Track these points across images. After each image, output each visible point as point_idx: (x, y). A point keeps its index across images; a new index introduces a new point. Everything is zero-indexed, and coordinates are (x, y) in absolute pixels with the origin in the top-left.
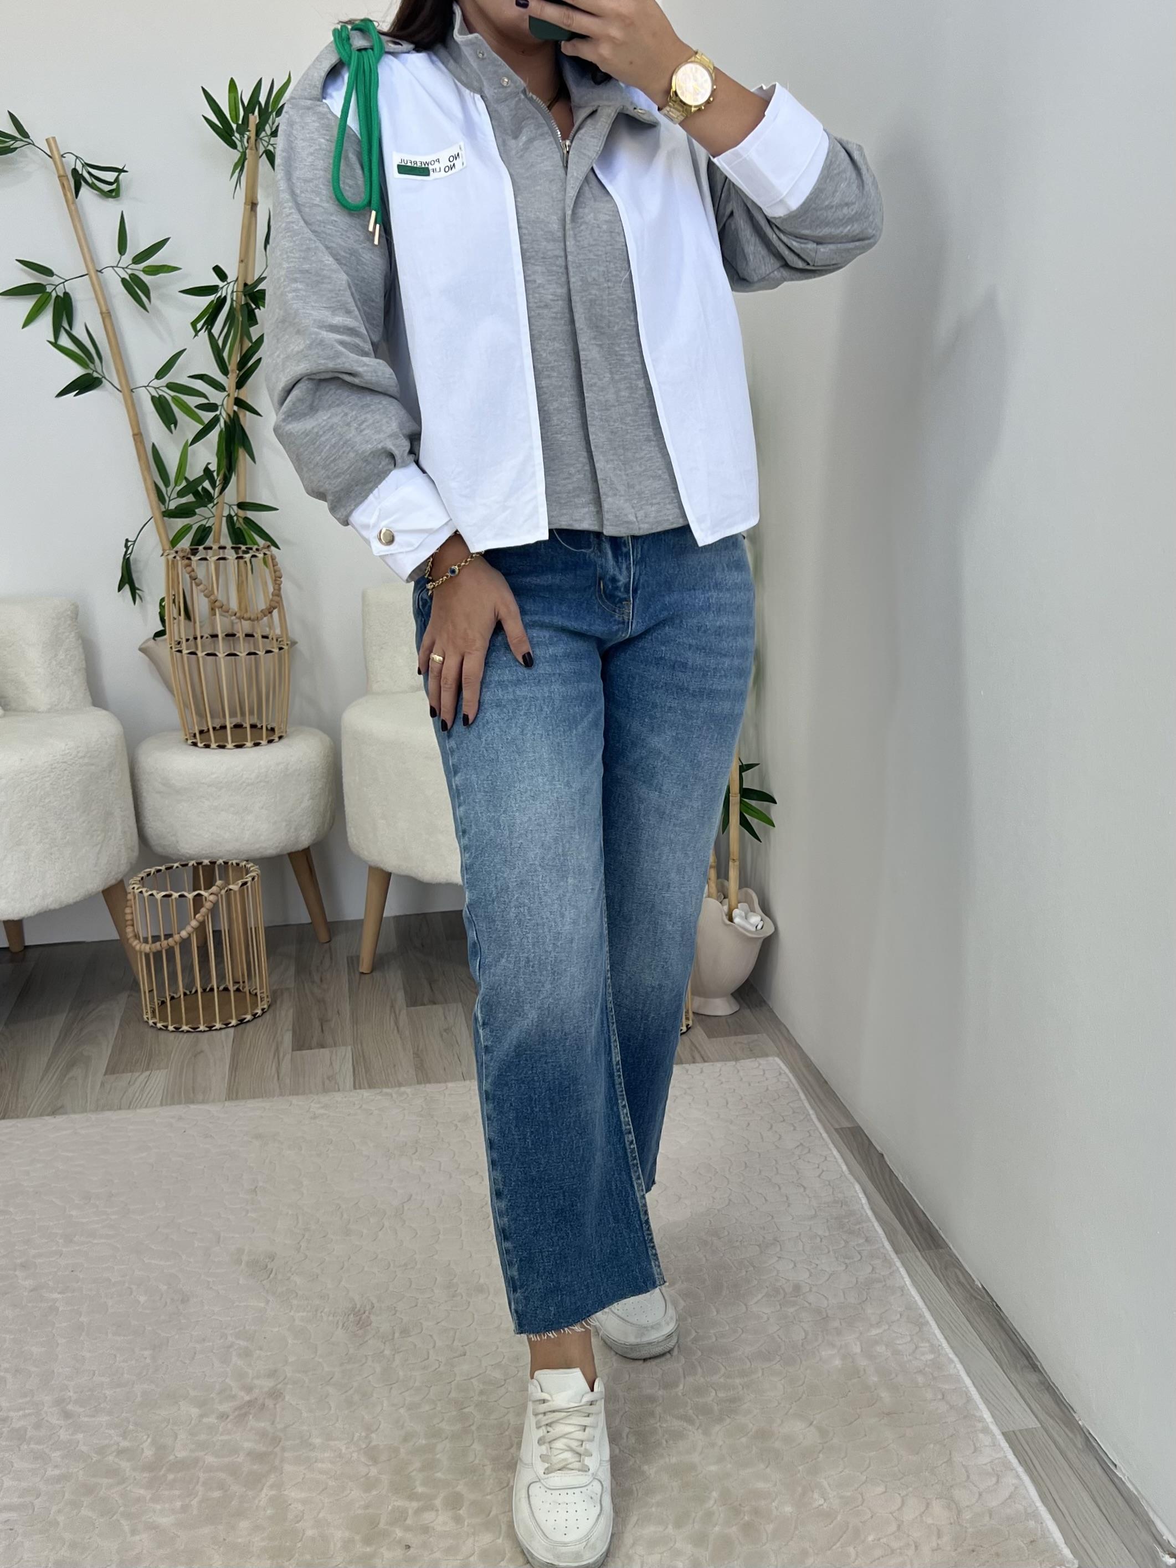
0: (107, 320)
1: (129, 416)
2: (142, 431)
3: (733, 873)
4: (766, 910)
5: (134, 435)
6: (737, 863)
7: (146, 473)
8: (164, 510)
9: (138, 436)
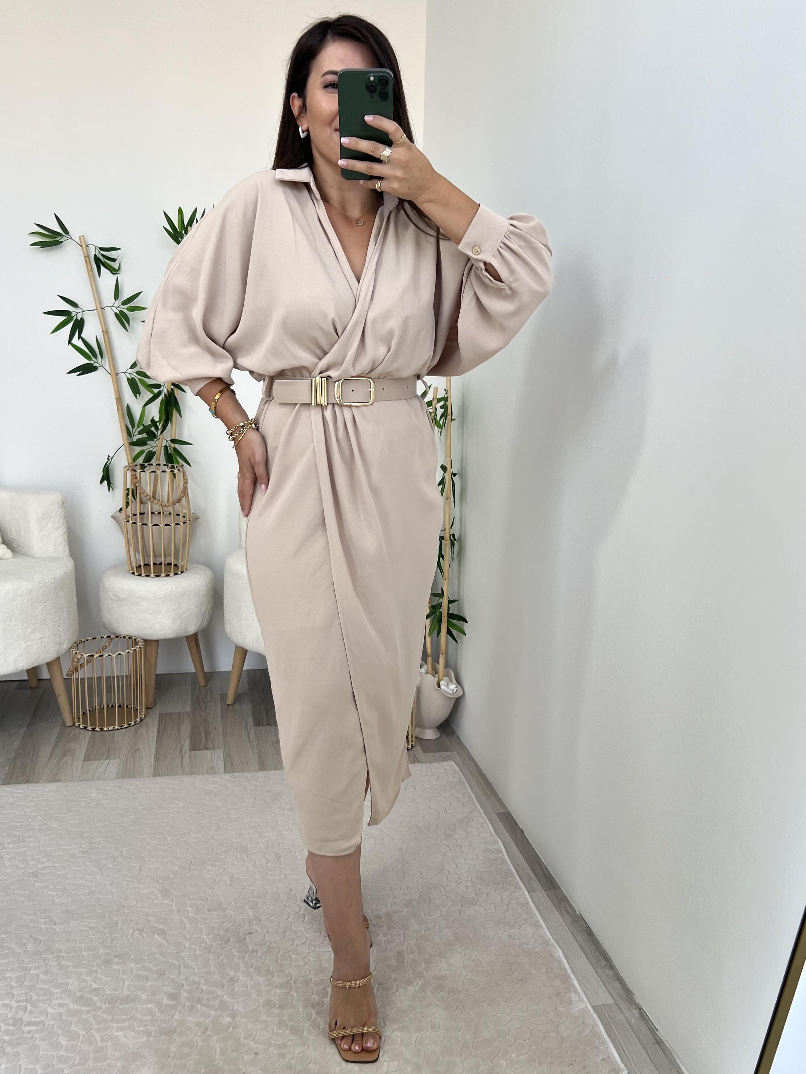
0: (106, 336)
1: (114, 388)
2: (121, 397)
3: (442, 661)
4: (459, 681)
5: (116, 399)
6: (444, 655)
7: (121, 420)
8: (130, 441)
9: (119, 399)
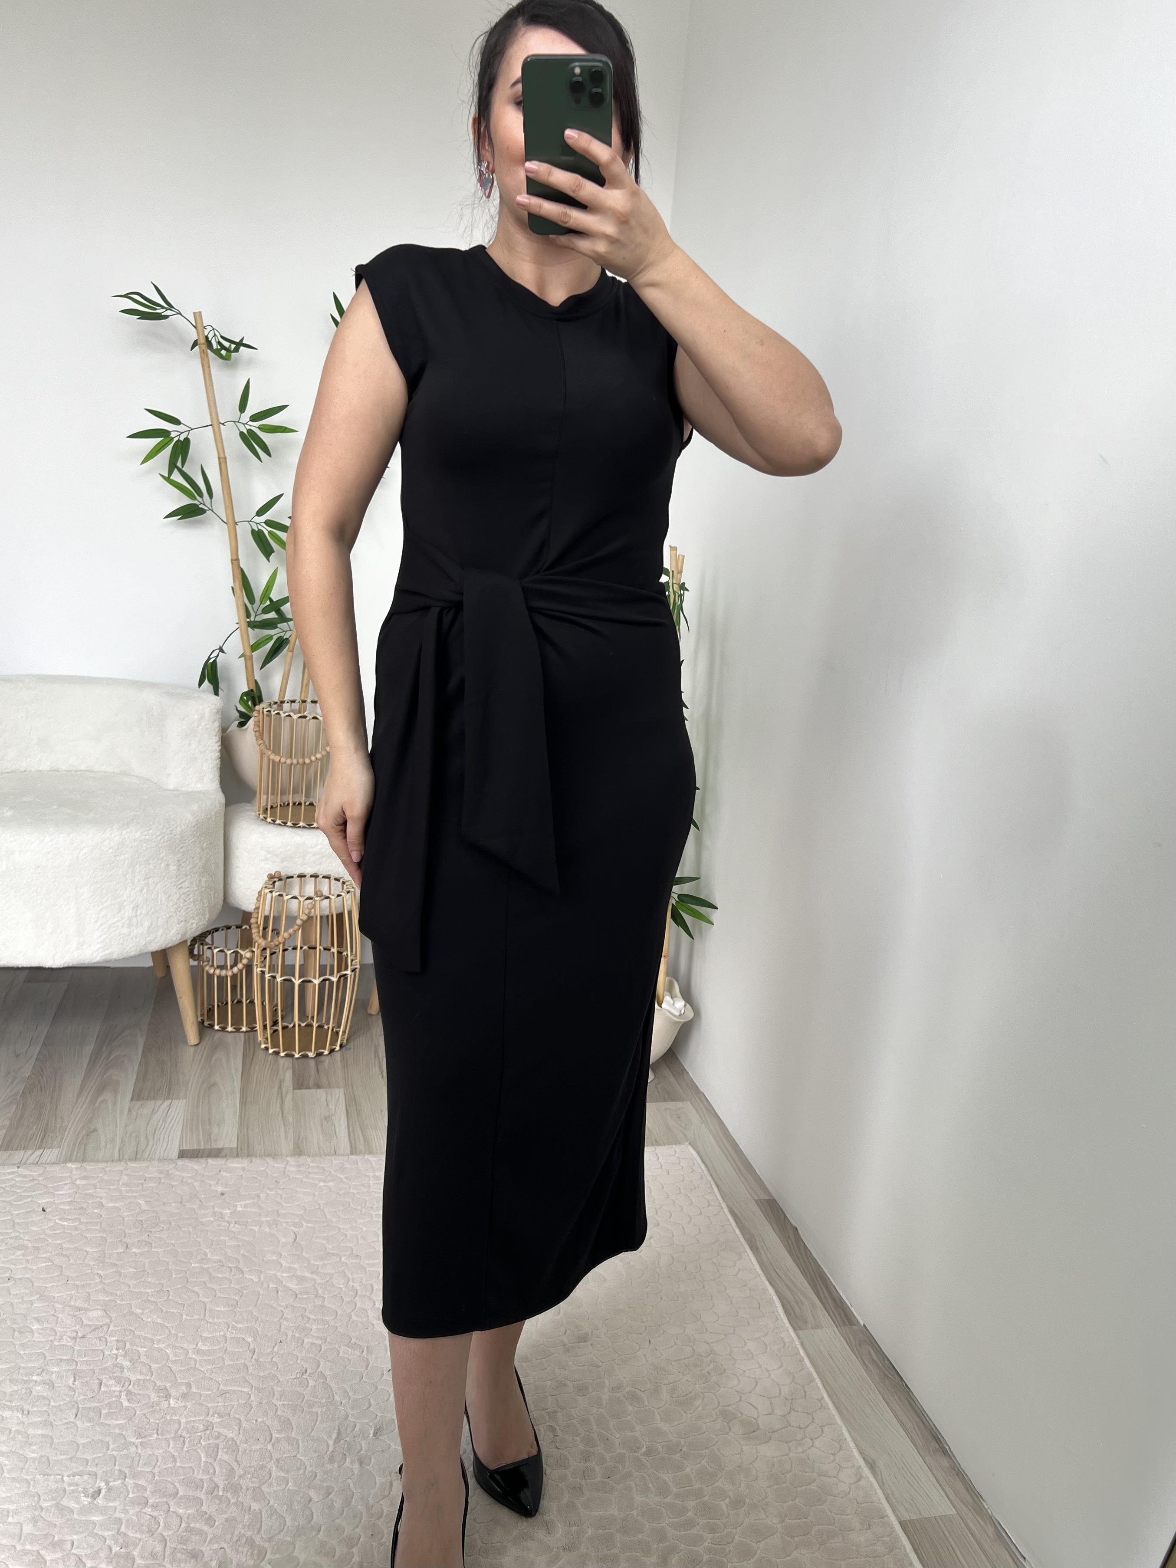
0: (222, 463)
1: (231, 544)
2: (239, 557)
5: (232, 560)
7: (239, 592)
8: (249, 622)
9: (235, 561)
